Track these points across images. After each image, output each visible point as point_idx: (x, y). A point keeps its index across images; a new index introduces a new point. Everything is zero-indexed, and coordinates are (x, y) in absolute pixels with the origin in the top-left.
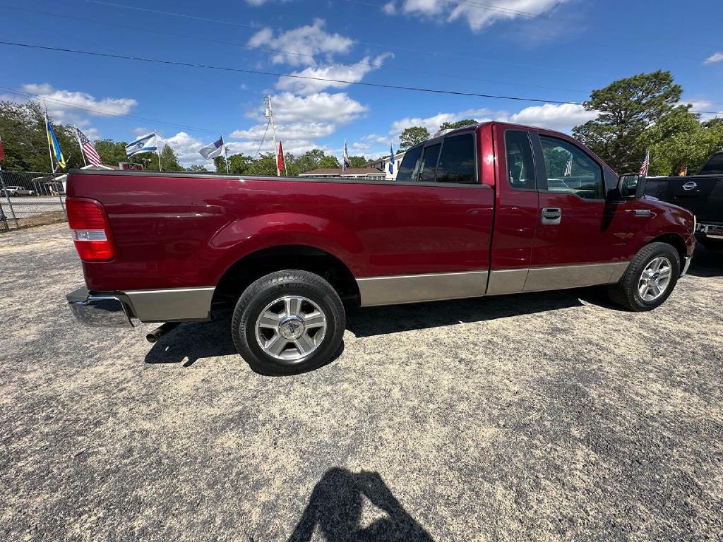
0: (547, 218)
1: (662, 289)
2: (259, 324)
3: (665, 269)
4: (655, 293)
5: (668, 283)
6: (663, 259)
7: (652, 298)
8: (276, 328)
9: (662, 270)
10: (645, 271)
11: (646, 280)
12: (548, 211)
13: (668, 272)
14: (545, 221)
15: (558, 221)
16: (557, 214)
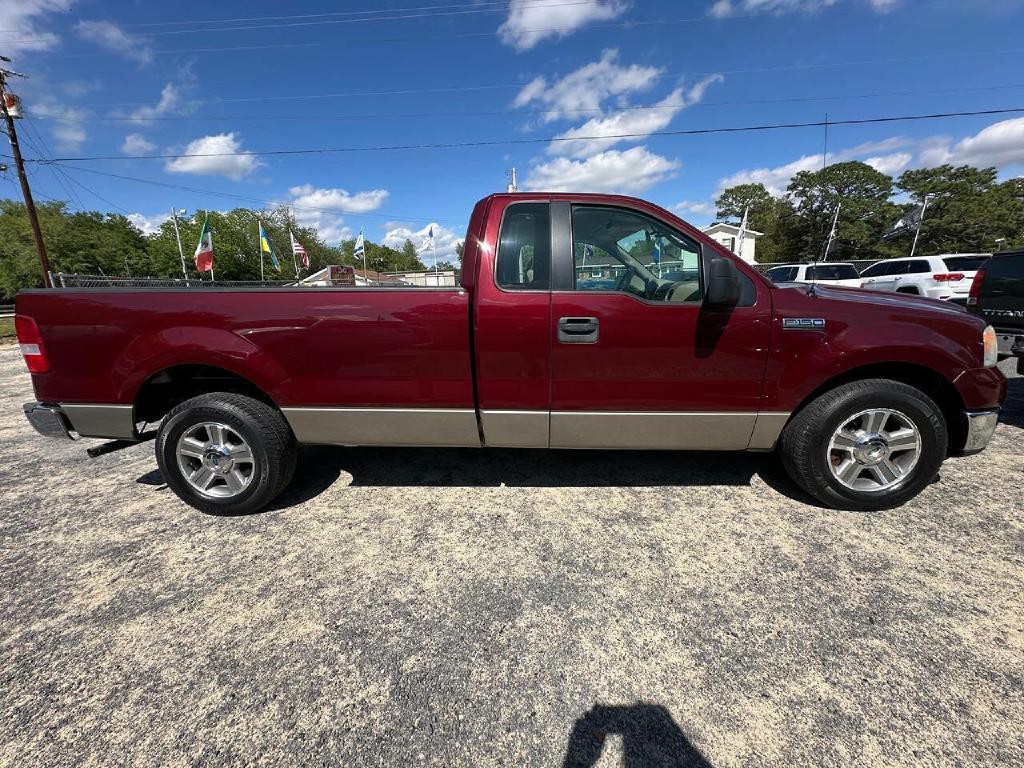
0: (568, 332)
1: (903, 473)
2: (180, 451)
3: (905, 432)
4: (883, 478)
5: (915, 461)
6: (887, 413)
7: (873, 487)
8: (201, 457)
9: (894, 435)
10: (839, 431)
11: (851, 449)
12: (569, 321)
13: (911, 439)
14: (563, 337)
15: (593, 338)
16: (585, 327)
